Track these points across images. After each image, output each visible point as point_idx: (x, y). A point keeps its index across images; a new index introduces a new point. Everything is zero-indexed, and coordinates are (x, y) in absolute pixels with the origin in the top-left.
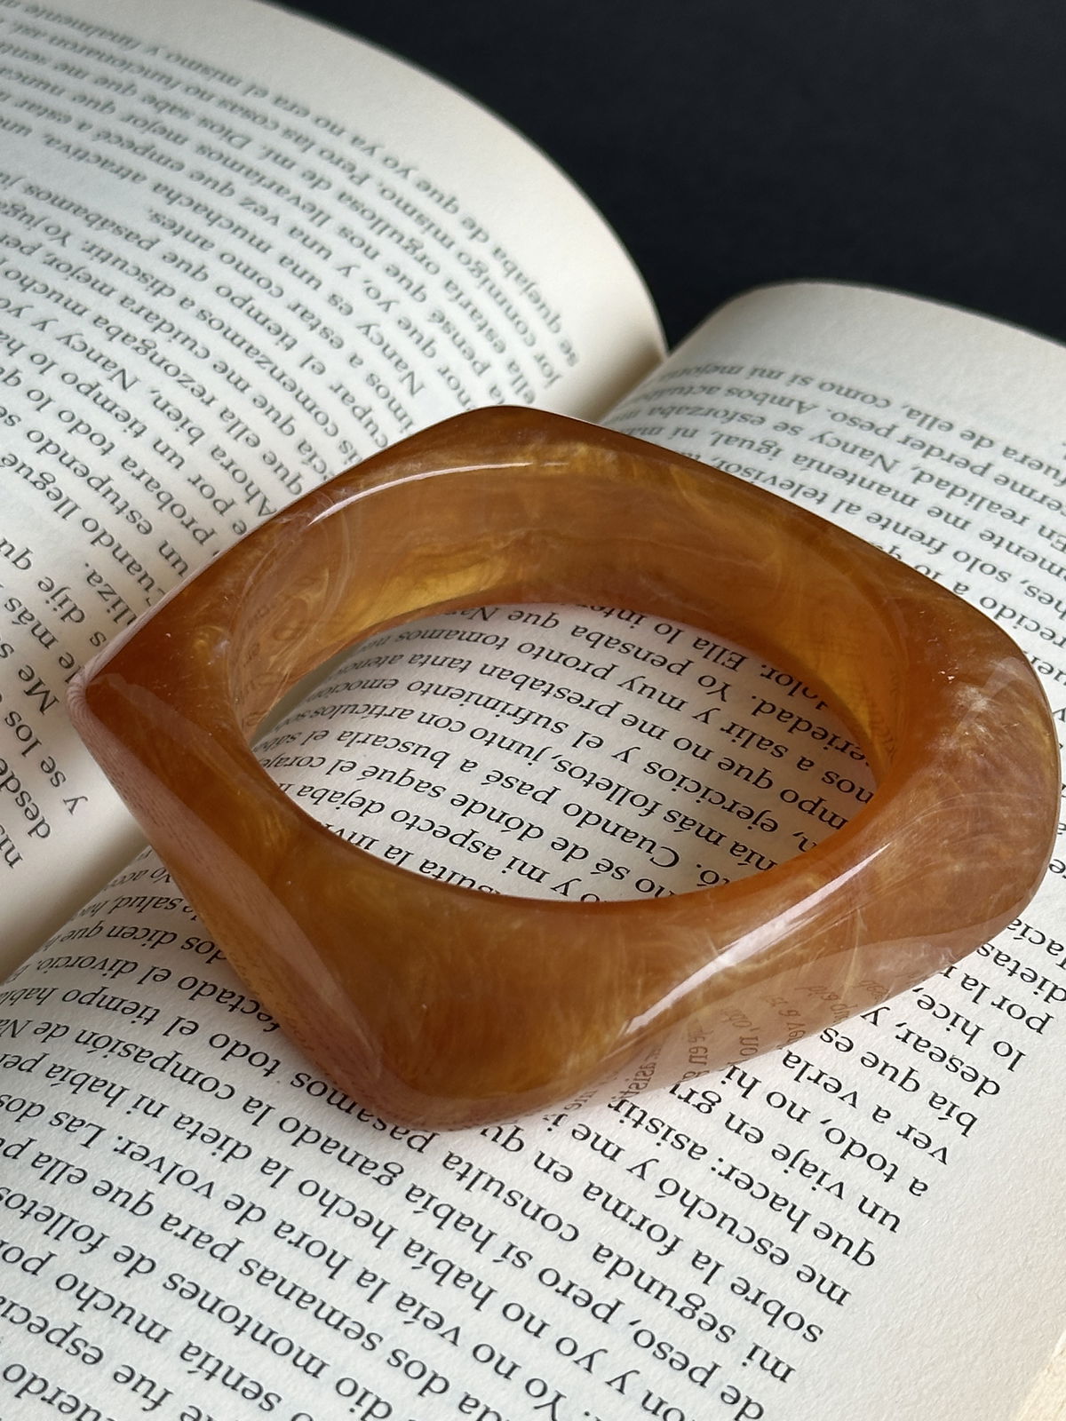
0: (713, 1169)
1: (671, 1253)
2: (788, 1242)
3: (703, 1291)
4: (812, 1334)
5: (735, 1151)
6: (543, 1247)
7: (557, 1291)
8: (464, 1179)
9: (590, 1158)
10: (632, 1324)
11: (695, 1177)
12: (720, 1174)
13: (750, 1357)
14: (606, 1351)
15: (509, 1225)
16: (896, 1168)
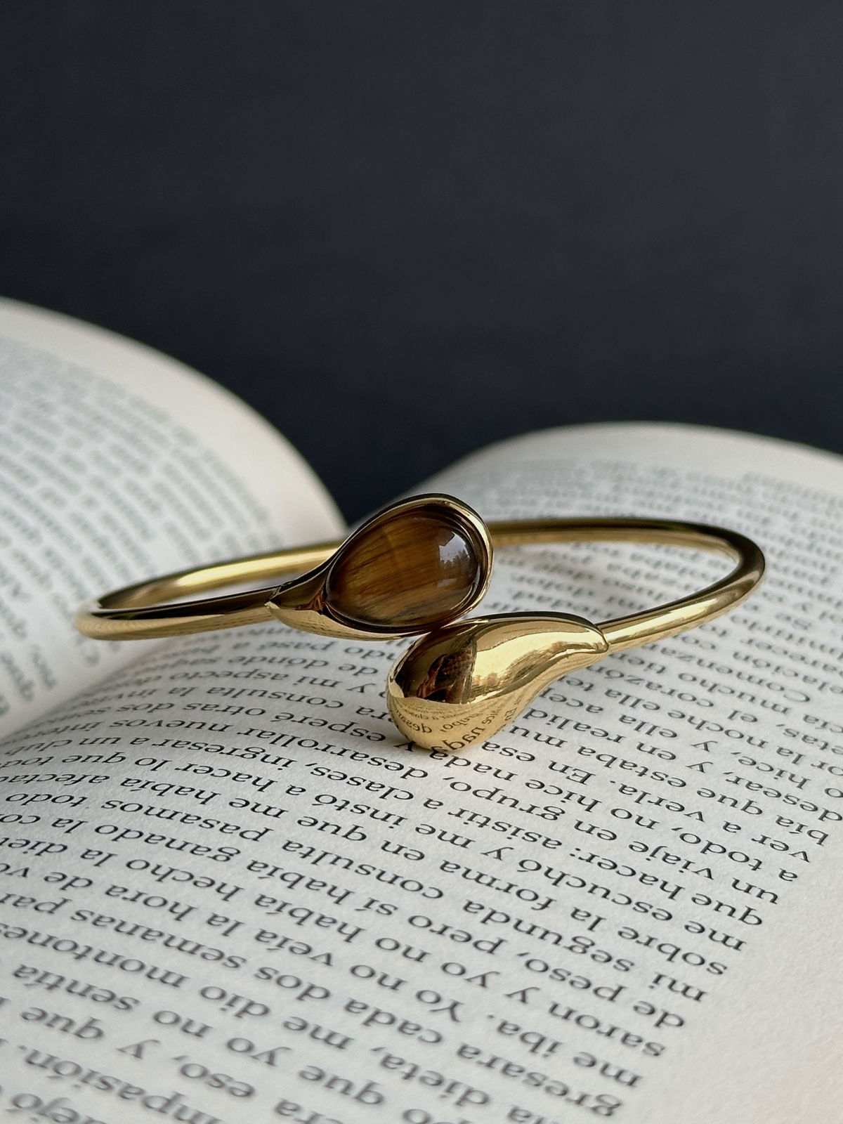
0: (573, 855)
1: (546, 910)
2: (670, 906)
3: (590, 935)
4: (718, 969)
5: (590, 844)
6: (409, 903)
7: (432, 931)
8: (308, 857)
9: (439, 846)
10: (522, 955)
11: (554, 859)
12: (580, 858)
13: (657, 981)
14: (497, 973)
15: (366, 888)
16: (760, 863)
